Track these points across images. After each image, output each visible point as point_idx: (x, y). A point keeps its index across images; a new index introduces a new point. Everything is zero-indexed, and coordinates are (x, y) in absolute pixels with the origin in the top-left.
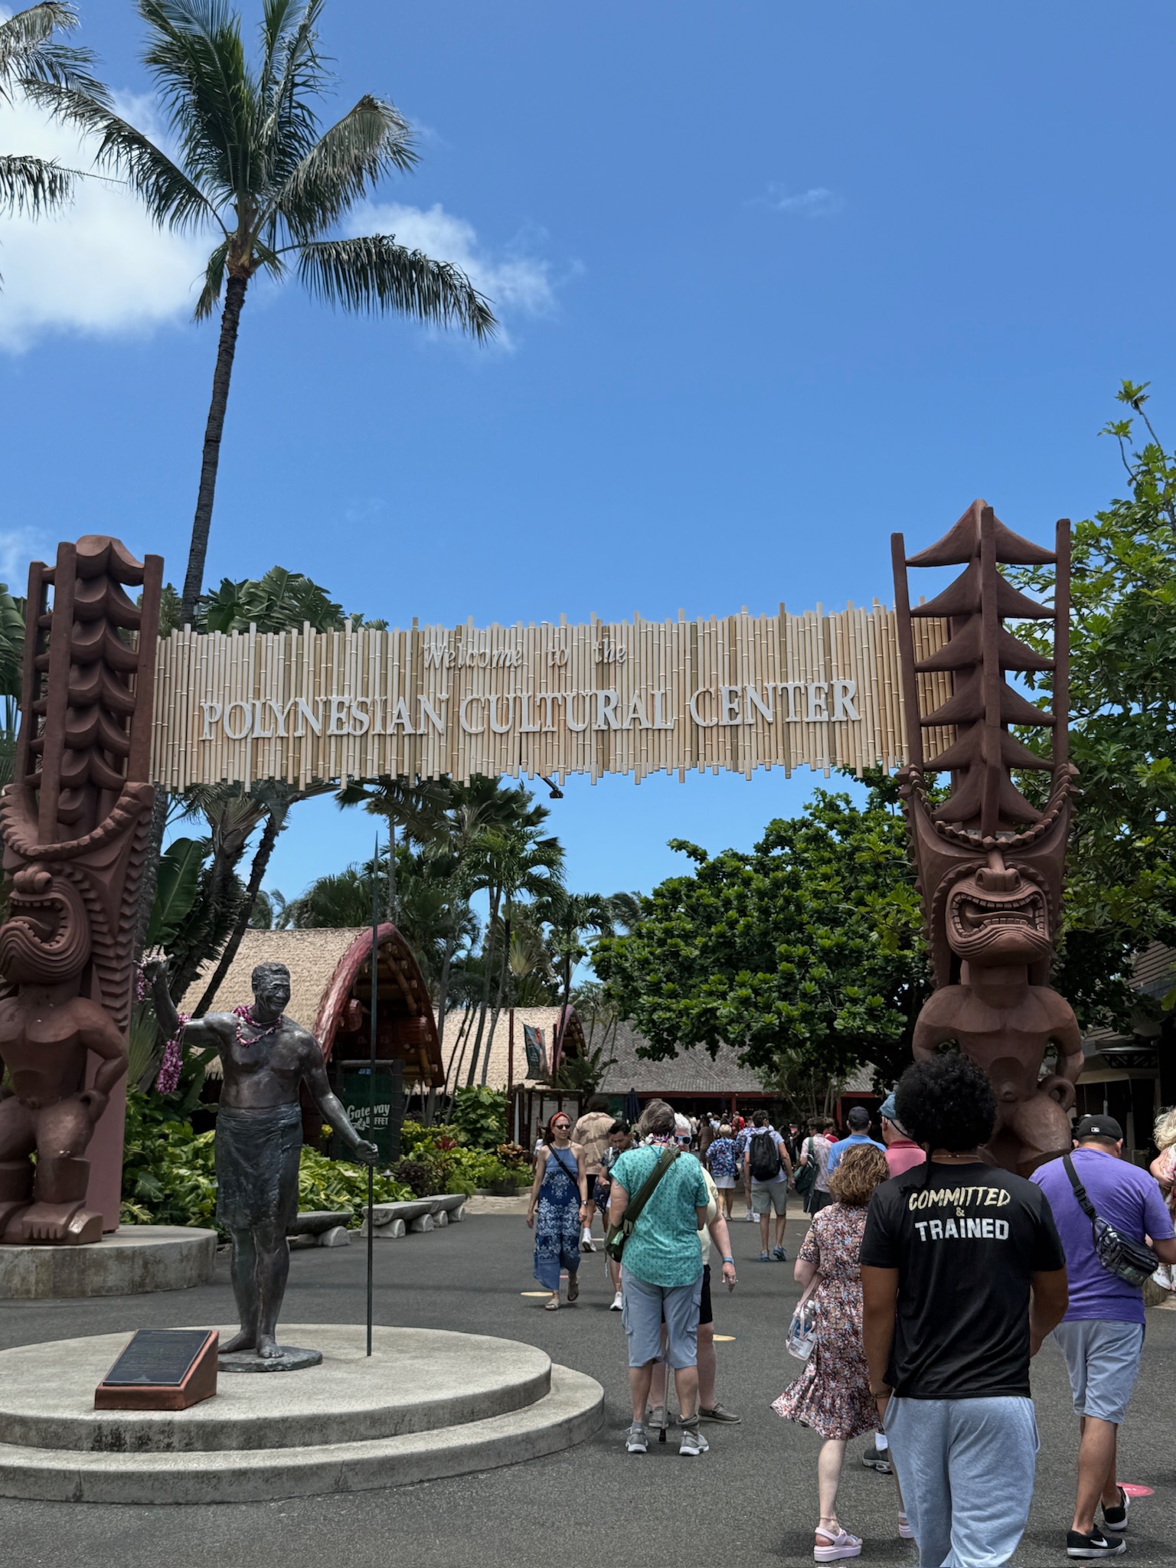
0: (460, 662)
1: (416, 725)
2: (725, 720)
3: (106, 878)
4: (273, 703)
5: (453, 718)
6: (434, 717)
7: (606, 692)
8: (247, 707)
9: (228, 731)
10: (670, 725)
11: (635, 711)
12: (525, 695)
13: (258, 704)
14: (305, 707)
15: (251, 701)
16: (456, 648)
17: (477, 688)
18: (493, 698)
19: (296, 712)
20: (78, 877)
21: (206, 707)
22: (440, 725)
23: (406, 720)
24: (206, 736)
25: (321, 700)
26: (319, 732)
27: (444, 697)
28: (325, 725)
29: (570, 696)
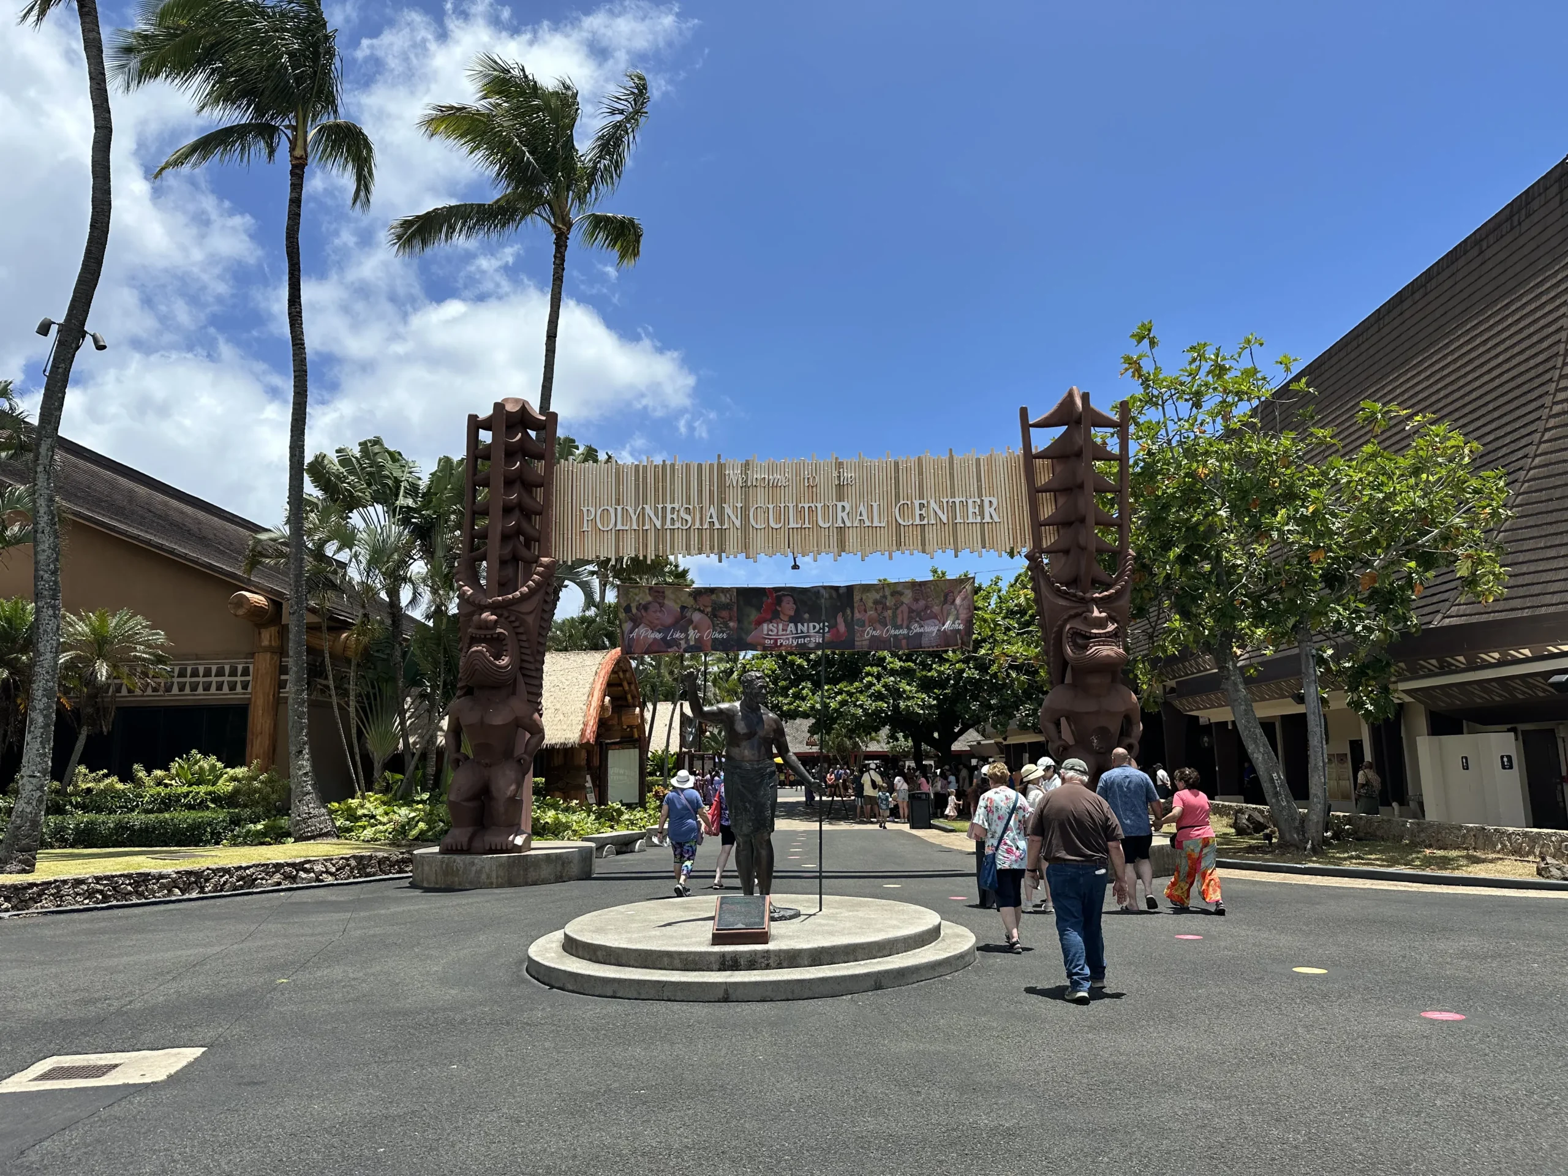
0: (749, 484)
1: (722, 523)
2: (918, 522)
3: (530, 619)
4: (629, 508)
5: (745, 518)
6: (733, 517)
7: (842, 503)
8: (612, 511)
9: (599, 525)
10: (883, 525)
11: (861, 515)
12: (791, 505)
13: (619, 508)
14: (649, 511)
15: (614, 506)
16: (747, 475)
17: (760, 499)
18: (771, 506)
19: (644, 514)
20: (513, 618)
21: (585, 510)
22: (738, 523)
23: (715, 520)
24: (585, 529)
25: (660, 506)
26: (659, 526)
27: (739, 505)
28: (664, 523)
29: (819, 506)
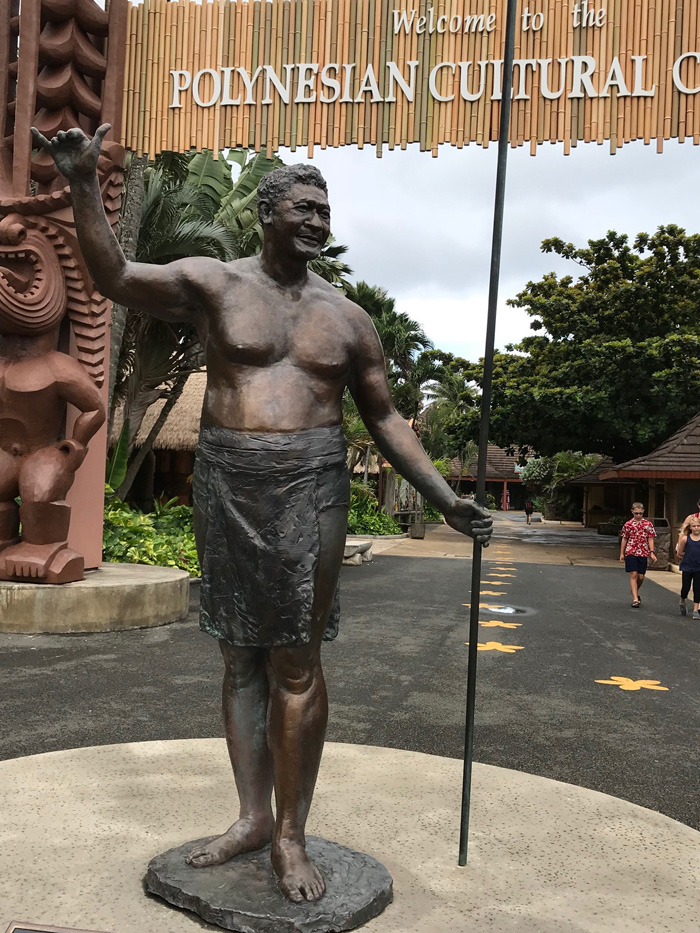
0: (431, 27)
1: (384, 94)
4: (241, 70)
5: (422, 86)
6: (403, 83)
7: (584, 58)
9: (197, 99)
10: (650, 93)
11: (613, 77)
12: (497, 63)
13: (228, 71)
14: (273, 75)
15: (220, 68)
16: (427, 14)
17: (447, 54)
18: (464, 65)
19: (264, 80)
21: (176, 75)
22: (410, 94)
23: (374, 87)
24: (176, 104)
25: (289, 67)
26: (286, 100)
27: (413, 63)
28: (293, 93)
29: (544, 63)
